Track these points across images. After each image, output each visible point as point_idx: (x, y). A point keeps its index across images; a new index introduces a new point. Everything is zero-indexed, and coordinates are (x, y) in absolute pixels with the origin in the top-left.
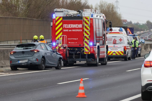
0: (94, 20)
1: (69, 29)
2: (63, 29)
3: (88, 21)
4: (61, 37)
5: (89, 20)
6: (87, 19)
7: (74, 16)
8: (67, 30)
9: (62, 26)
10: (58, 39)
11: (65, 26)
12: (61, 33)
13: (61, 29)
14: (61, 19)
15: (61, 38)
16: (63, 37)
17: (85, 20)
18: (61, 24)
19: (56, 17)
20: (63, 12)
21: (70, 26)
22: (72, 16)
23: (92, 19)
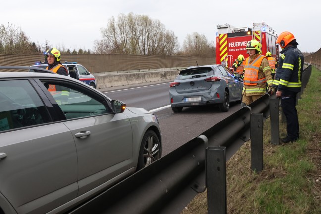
0: (266, 35)
1: (236, 48)
2: (228, 48)
3: (259, 36)
4: (226, 58)
5: (260, 34)
6: (257, 33)
7: (242, 31)
8: (233, 50)
9: (227, 45)
10: (223, 61)
11: (231, 44)
12: (227, 54)
13: (226, 48)
14: (226, 37)
15: (227, 60)
16: (229, 58)
17: (255, 34)
18: (226, 42)
19: (220, 35)
20: (227, 27)
21: (237, 44)
22: (239, 32)
23: (264, 34)
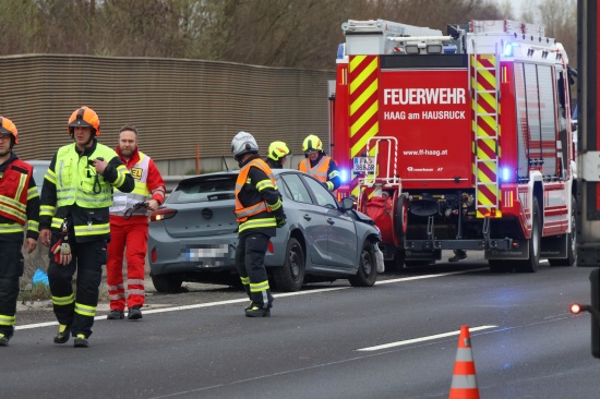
0: (518, 69)
1: (409, 109)
2: (383, 108)
3: (493, 72)
4: (372, 143)
5: (497, 68)
6: (486, 63)
7: (432, 50)
8: (400, 116)
9: (377, 96)
10: (362, 154)
11: (391, 95)
12: (375, 129)
13: (374, 109)
14: (373, 66)
15: (375, 151)
16: (383, 144)
17: (479, 67)
18: (373, 87)
19: (352, 57)
20: (380, 33)
21: (412, 96)
22: (423, 52)
23: (507, 66)
